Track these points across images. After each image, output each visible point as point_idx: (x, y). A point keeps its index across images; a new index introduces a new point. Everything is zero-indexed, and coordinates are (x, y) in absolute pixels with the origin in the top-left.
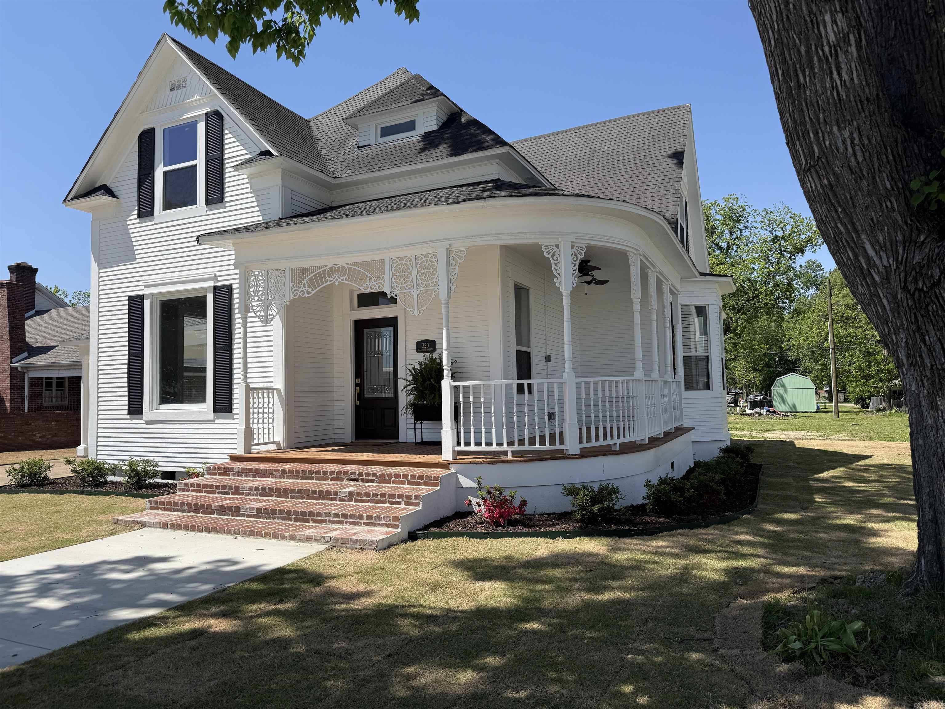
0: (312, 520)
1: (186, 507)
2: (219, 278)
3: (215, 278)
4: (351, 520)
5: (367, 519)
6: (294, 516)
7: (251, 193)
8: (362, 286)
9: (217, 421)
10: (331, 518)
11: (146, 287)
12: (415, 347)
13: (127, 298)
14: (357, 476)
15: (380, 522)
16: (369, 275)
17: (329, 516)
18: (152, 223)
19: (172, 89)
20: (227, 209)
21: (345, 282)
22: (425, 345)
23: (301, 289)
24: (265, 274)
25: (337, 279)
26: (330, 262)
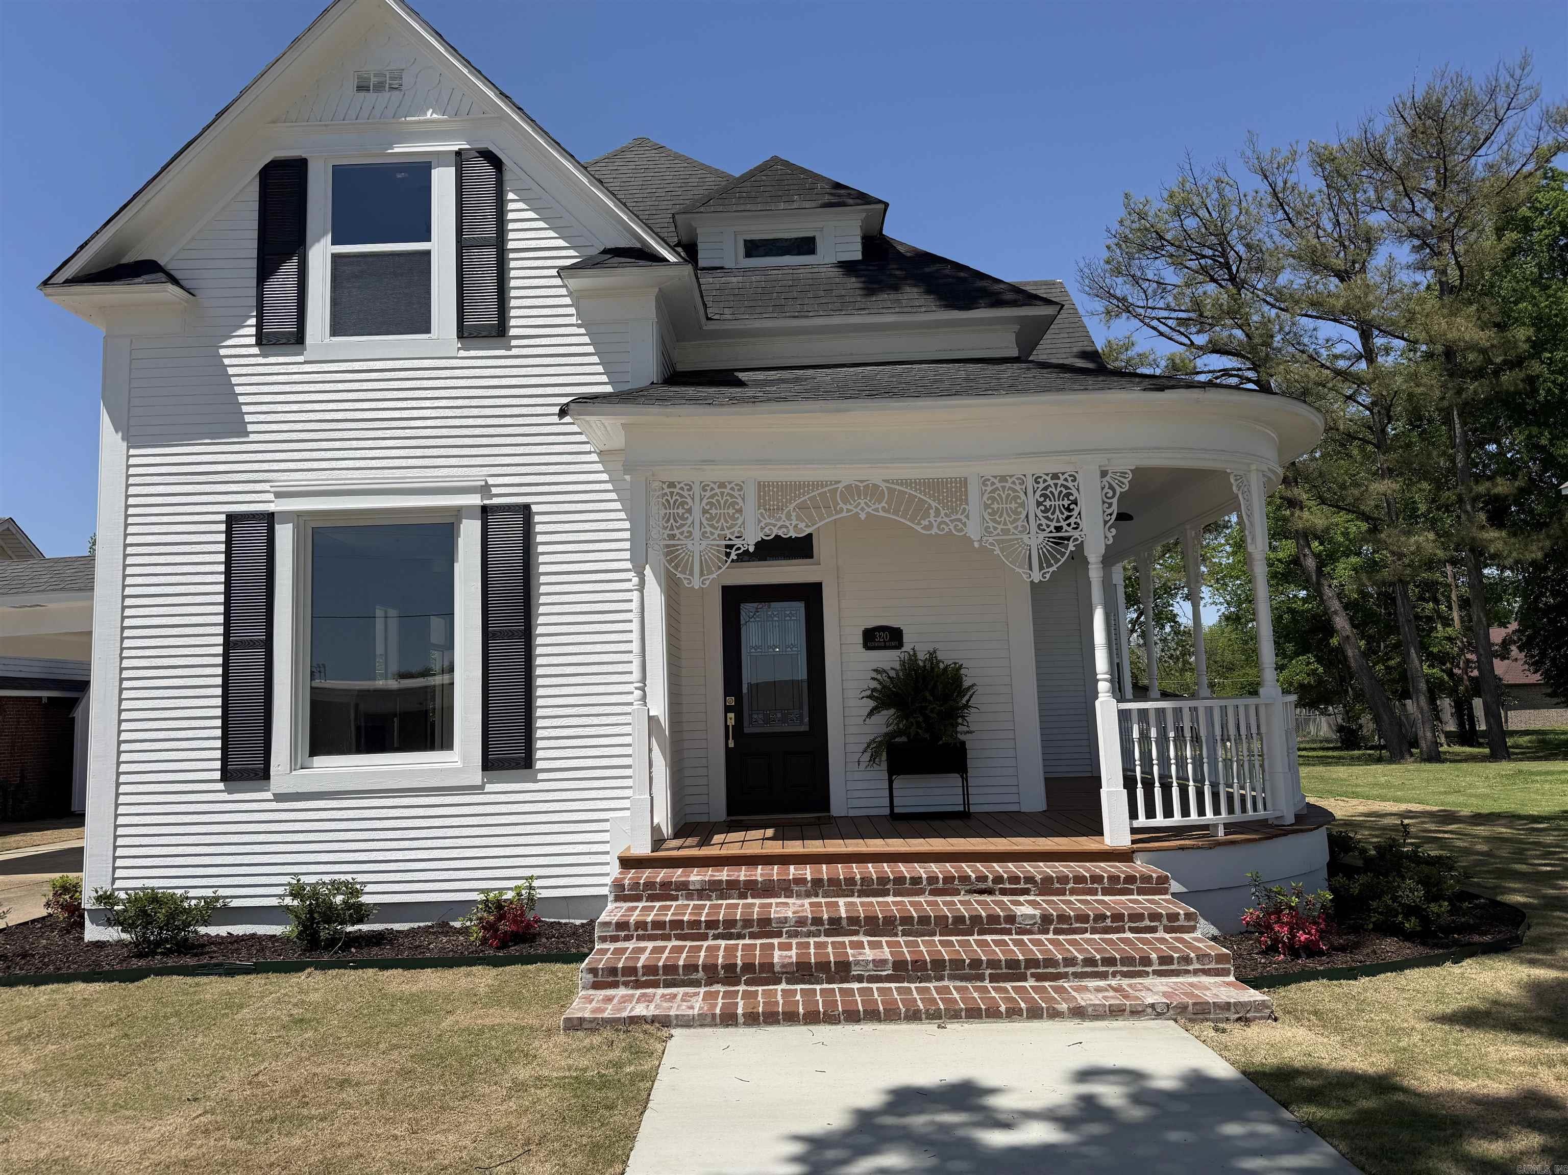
0: (1033, 975)
1: (701, 974)
2: (494, 490)
3: (485, 490)
4: (1125, 969)
5: (1160, 964)
6: (988, 972)
7: (579, 326)
8: (919, 524)
9: (489, 788)
10: (1079, 969)
11: (278, 495)
12: (860, 639)
13: (223, 517)
14: (990, 883)
15: (1191, 968)
16: (934, 504)
17: (1074, 965)
18: (300, 359)
19: (362, 88)
20: (514, 352)
21: (882, 514)
22: (881, 637)
23: (779, 524)
24: (697, 489)
25: (863, 508)
26: (847, 475)
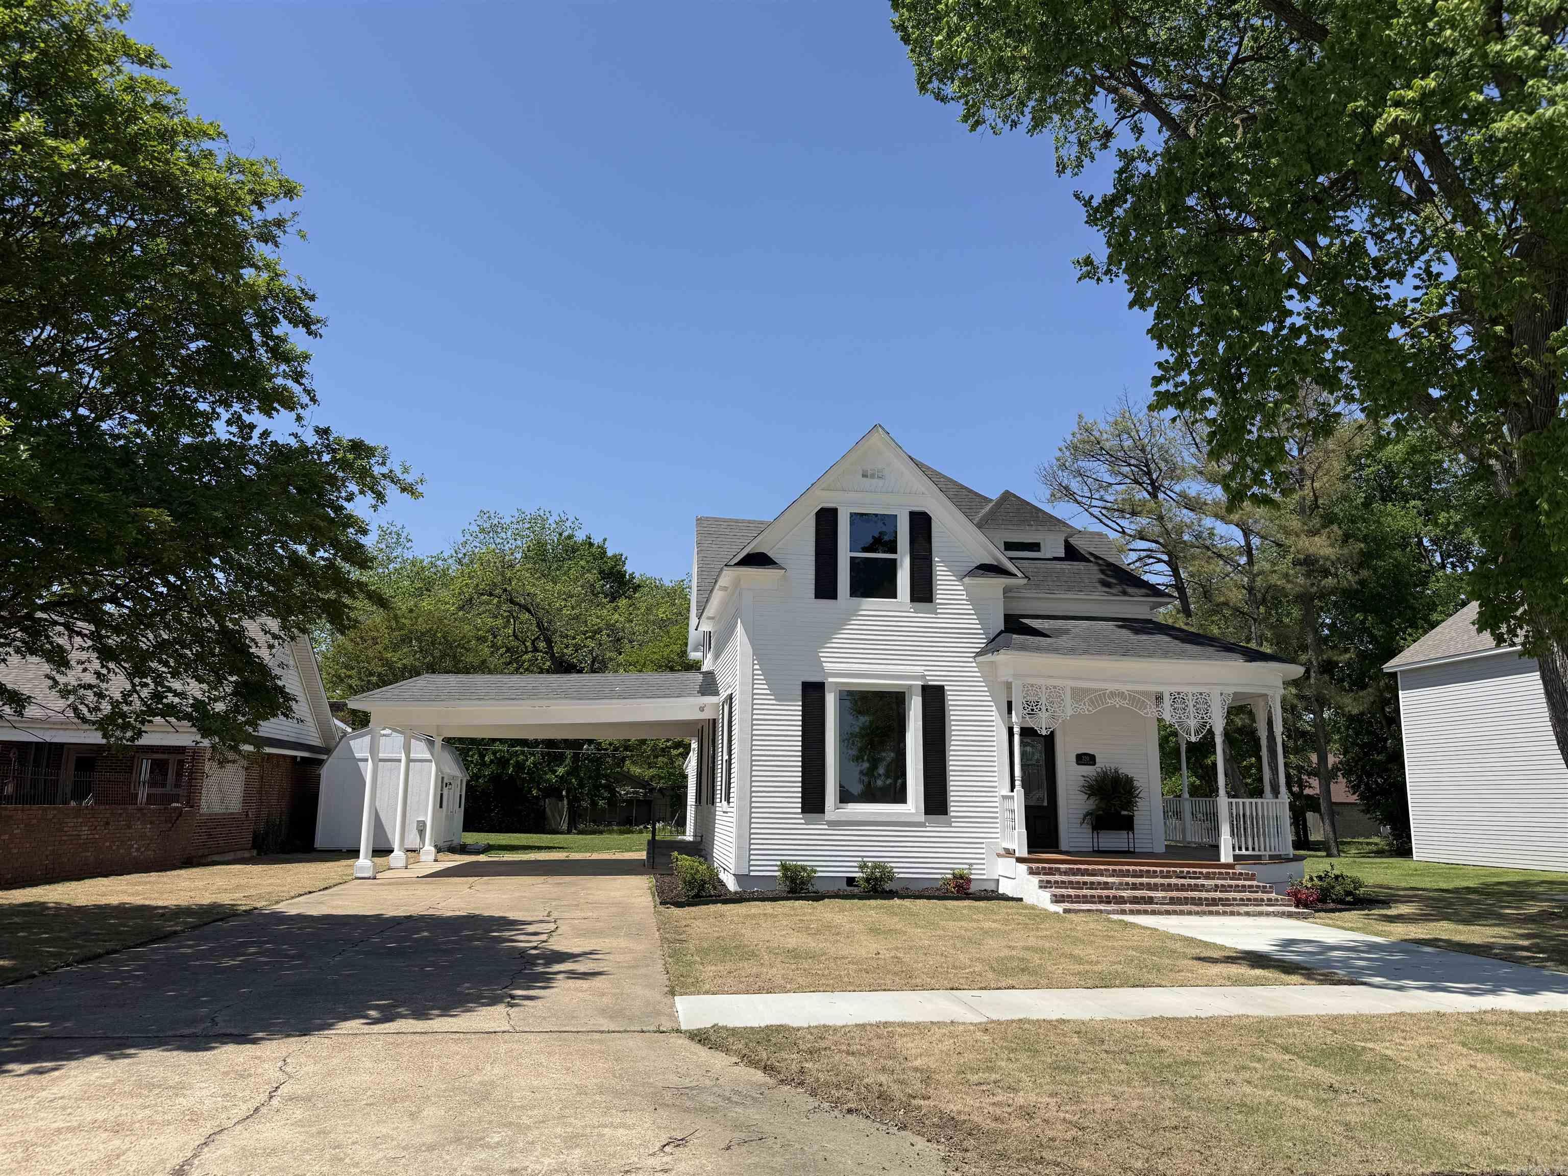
2: (926, 678)
3: (922, 677)
8: (1142, 712)
9: (928, 823)
11: (828, 674)
12: (1075, 760)
13: (800, 683)
16: (1149, 703)
18: (835, 607)
19: (864, 476)
20: (938, 611)
22: (1085, 758)
23: (1081, 707)
24: (1044, 688)
25: (1117, 702)
26: (1111, 687)
